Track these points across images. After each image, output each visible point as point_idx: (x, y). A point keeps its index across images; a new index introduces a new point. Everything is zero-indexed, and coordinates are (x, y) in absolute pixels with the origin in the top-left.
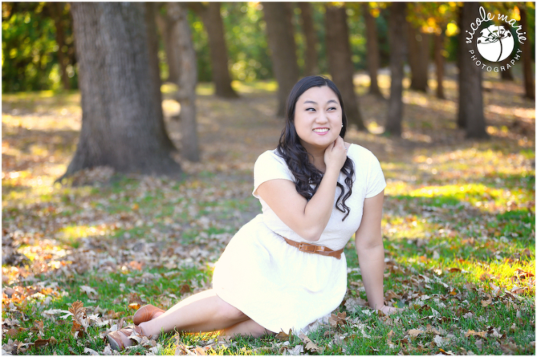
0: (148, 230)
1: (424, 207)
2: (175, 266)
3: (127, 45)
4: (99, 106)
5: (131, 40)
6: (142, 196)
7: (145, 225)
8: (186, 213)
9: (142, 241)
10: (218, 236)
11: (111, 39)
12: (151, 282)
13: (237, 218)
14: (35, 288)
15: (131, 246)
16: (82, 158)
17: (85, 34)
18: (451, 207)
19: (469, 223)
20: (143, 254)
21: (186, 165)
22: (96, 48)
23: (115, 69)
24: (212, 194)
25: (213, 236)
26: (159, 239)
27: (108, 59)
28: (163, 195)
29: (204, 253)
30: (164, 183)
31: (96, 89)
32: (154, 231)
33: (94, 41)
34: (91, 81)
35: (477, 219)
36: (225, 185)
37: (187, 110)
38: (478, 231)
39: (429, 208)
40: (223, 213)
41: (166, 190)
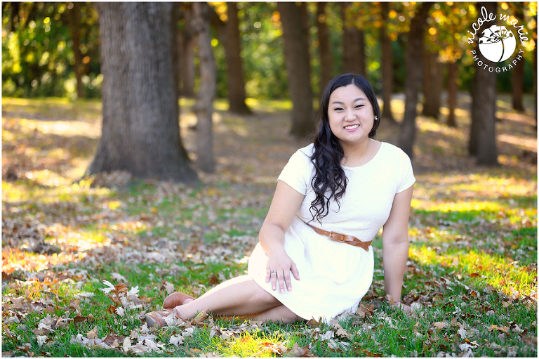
0: (170, 230)
1: (441, 221)
2: (201, 262)
3: (151, 52)
4: (120, 111)
5: (156, 47)
6: (160, 201)
7: (166, 225)
8: (205, 217)
9: (165, 239)
10: (240, 238)
11: (136, 45)
12: (178, 274)
13: (256, 224)
14: (66, 274)
15: (155, 243)
16: (101, 161)
17: (111, 39)
18: (467, 222)
19: (486, 237)
20: (167, 250)
21: (201, 175)
22: (120, 53)
23: (138, 75)
24: (229, 202)
25: (234, 238)
26: (182, 238)
27: (132, 65)
28: (180, 201)
29: (228, 252)
30: (181, 190)
31: (118, 94)
32: (175, 231)
33: (119, 47)
34: (114, 86)
35: (493, 234)
36: (240, 195)
37: (204, 121)
38: (495, 244)
39: (446, 223)
40: (241, 218)
41: (183, 197)
